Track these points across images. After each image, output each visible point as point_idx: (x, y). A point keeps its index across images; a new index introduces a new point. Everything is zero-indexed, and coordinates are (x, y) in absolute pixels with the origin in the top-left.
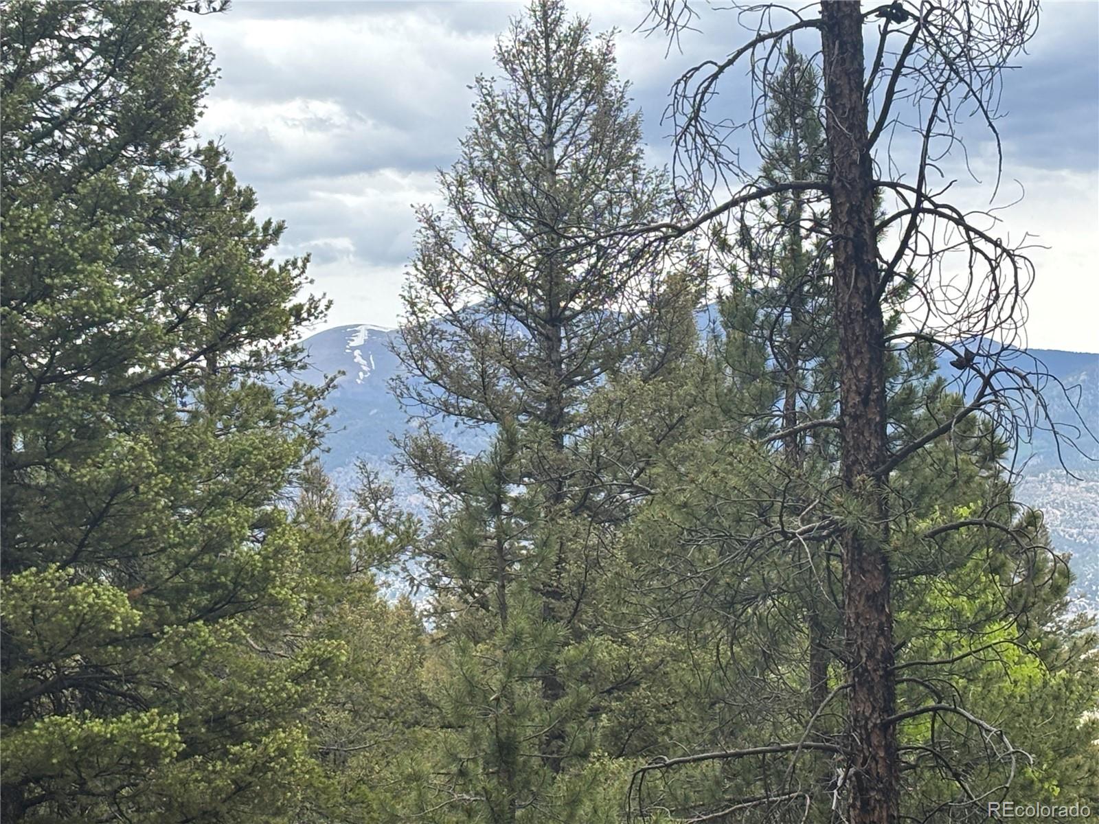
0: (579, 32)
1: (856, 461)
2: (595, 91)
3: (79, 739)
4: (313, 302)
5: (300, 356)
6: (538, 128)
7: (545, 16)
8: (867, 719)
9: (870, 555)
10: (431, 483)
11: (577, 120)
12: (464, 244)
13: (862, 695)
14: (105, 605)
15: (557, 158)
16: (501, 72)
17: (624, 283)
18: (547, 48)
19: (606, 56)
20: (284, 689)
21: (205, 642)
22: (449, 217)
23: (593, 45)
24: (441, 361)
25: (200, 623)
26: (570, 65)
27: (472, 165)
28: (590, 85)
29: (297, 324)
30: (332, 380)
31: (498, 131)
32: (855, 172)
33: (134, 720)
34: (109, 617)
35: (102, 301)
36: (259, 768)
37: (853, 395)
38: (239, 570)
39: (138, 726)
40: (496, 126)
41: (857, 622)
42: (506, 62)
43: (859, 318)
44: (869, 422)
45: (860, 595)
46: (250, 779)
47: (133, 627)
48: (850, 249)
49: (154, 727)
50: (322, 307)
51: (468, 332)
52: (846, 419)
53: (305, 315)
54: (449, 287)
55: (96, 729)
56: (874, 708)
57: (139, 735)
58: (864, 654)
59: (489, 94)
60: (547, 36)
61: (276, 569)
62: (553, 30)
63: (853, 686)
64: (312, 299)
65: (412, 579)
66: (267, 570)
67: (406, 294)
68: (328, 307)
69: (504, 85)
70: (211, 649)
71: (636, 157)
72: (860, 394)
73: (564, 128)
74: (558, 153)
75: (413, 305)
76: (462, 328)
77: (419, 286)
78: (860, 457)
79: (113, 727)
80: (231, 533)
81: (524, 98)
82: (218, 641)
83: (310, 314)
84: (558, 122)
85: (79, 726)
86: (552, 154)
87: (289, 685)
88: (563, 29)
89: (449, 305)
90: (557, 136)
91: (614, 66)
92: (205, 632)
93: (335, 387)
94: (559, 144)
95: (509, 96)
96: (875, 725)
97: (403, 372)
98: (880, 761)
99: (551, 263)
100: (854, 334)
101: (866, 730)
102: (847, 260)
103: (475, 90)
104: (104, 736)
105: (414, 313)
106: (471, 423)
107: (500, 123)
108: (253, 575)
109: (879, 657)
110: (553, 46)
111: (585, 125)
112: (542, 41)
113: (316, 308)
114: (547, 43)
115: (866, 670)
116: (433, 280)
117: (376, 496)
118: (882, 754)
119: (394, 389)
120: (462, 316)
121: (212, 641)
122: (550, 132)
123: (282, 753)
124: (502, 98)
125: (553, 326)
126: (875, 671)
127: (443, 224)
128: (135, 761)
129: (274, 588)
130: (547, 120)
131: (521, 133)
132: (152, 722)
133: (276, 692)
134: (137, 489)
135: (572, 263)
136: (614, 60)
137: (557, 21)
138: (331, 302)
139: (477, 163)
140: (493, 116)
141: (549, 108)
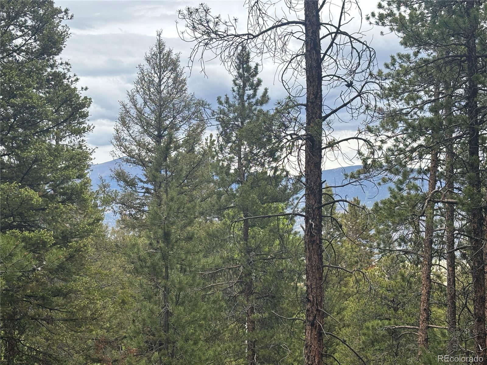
0: (170, 52)
1: (312, 118)
2: (174, 70)
3: (21, 237)
5: (84, 143)
6: (157, 80)
7: (160, 48)
8: (313, 206)
9: (316, 150)
10: (122, 183)
11: (168, 78)
12: (133, 112)
13: (312, 197)
14: (30, 195)
15: (162, 89)
16: (145, 63)
17: (180, 126)
18: (160, 57)
19: (178, 60)
20: (86, 227)
21: (62, 210)
22: (129, 105)
23: (173, 56)
24: (126, 148)
25: (60, 204)
26: (167, 62)
27: (137, 89)
28: (172, 68)
29: (84, 133)
30: (94, 150)
31: (145, 81)
32: (314, 19)
33: (39, 232)
34: (32, 200)
35: (32, 100)
36: (78, 250)
37: (312, 95)
38: (73, 189)
39: (41, 234)
40: (144, 79)
41: (310, 172)
42: (148, 60)
43: (315, 69)
44: (317, 104)
45: (312, 163)
46: (75, 254)
47: (39, 204)
48: (312, 45)
49: (45, 235)
50: (91, 128)
51: (134, 139)
52: (309, 103)
53: (86, 130)
54: (129, 126)
55: (27, 234)
56: (315, 202)
57: (40, 237)
58: (312, 183)
59: (142, 70)
60: (160, 53)
61: (84, 189)
62: (162, 51)
63: (309, 194)
64: (88, 126)
65: (115, 211)
66: (82, 189)
67: (115, 128)
68: (93, 128)
69: (147, 67)
70: (64, 212)
71: (185, 90)
72: (314, 95)
73: (164, 80)
74: (162, 87)
75: (117, 131)
76: (132, 138)
77: (120, 125)
78: (314, 116)
79: (32, 234)
80: (71, 177)
81: (153, 72)
82: (66, 210)
83: (88, 130)
84: (163, 78)
85: (21, 233)
86: (160, 87)
87: (87, 226)
88: (165, 51)
89: (128, 131)
90: (162, 83)
91: (179, 63)
92: (62, 207)
93: (95, 152)
94: (162, 85)
95: (149, 70)
96: (316, 207)
97: (114, 149)
98: (317, 220)
99: (160, 120)
100: (313, 74)
101: (313, 209)
102: (311, 48)
103: (138, 68)
104: (29, 237)
105: (118, 133)
106: (135, 165)
107: (145, 78)
108: (77, 191)
109: (318, 184)
110: (162, 57)
111: (170, 80)
112: (158, 55)
113: (90, 128)
114: (160, 55)
115: (313, 189)
116: (124, 123)
117: (105, 187)
118: (318, 217)
119: (112, 154)
120: (132, 135)
121: (64, 209)
122: (160, 81)
123: (85, 246)
124: (146, 71)
125: (160, 138)
126: (316, 189)
127: (128, 107)
128: (39, 245)
129: (84, 194)
130: (159, 78)
131: (151, 82)
132: (44, 233)
133: (83, 228)
134: (41, 161)
135: (166, 120)
136: (179, 61)
137: (163, 49)
138: (94, 127)
139: (138, 89)
140: (143, 76)
141: (160, 74)
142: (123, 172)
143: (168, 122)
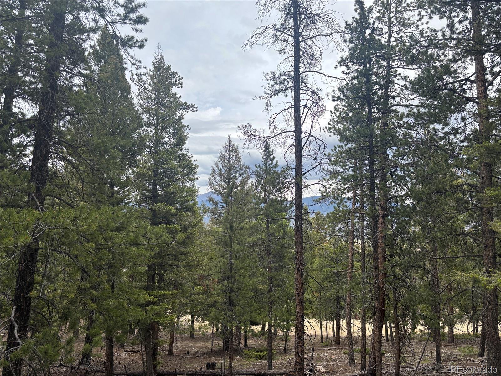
0: (234, 144)
1: (298, 174)
2: (236, 152)
3: (166, 228)
4: (197, 178)
5: (195, 185)
6: (228, 157)
8: (298, 214)
9: (300, 189)
10: (212, 203)
12: (217, 171)
13: (298, 210)
14: (170, 209)
16: (223, 149)
17: (238, 177)
19: (237, 148)
21: (184, 215)
22: (215, 168)
23: (235, 146)
24: (213, 187)
25: (184, 213)
26: (232, 148)
29: (195, 180)
31: (222, 157)
32: (299, 130)
34: (171, 211)
35: (172, 166)
36: (191, 234)
38: (189, 206)
39: (174, 226)
41: (297, 199)
43: (299, 152)
44: (300, 168)
45: (298, 195)
47: (174, 213)
48: (298, 141)
49: (177, 227)
51: (217, 183)
52: (296, 168)
54: (215, 177)
56: (300, 212)
57: (174, 228)
58: (298, 204)
59: (221, 152)
60: (229, 145)
61: (195, 206)
63: (296, 209)
65: (208, 216)
66: (193, 206)
71: (240, 161)
72: (299, 164)
73: (231, 157)
74: (230, 160)
75: (210, 179)
77: (211, 177)
79: (171, 226)
80: (188, 200)
81: (226, 153)
82: (186, 215)
85: (166, 226)
87: (195, 222)
88: (232, 144)
89: (215, 180)
93: (199, 189)
96: (300, 215)
97: (208, 188)
99: (229, 174)
100: (298, 154)
101: (298, 216)
102: (297, 143)
105: (210, 181)
106: (217, 195)
108: (191, 207)
109: (301, 204)
111: (234, 157)
115: (298, 206)
116: (213, 176)
117: (204, 205)
118: (301, 220)
122: (229, 157)
123: (194, 232)
124: (223, 152)
125: (229, 183)
126: (300, 207)
128: (174, 232)
129: (194, 208)
131: (225, 157)
133: (194, 224)
134: (176, 193)
139: (220, 161)
140: (222, 155)
141: (229, 154)
142: (212, 199)
143: (232, 176)
